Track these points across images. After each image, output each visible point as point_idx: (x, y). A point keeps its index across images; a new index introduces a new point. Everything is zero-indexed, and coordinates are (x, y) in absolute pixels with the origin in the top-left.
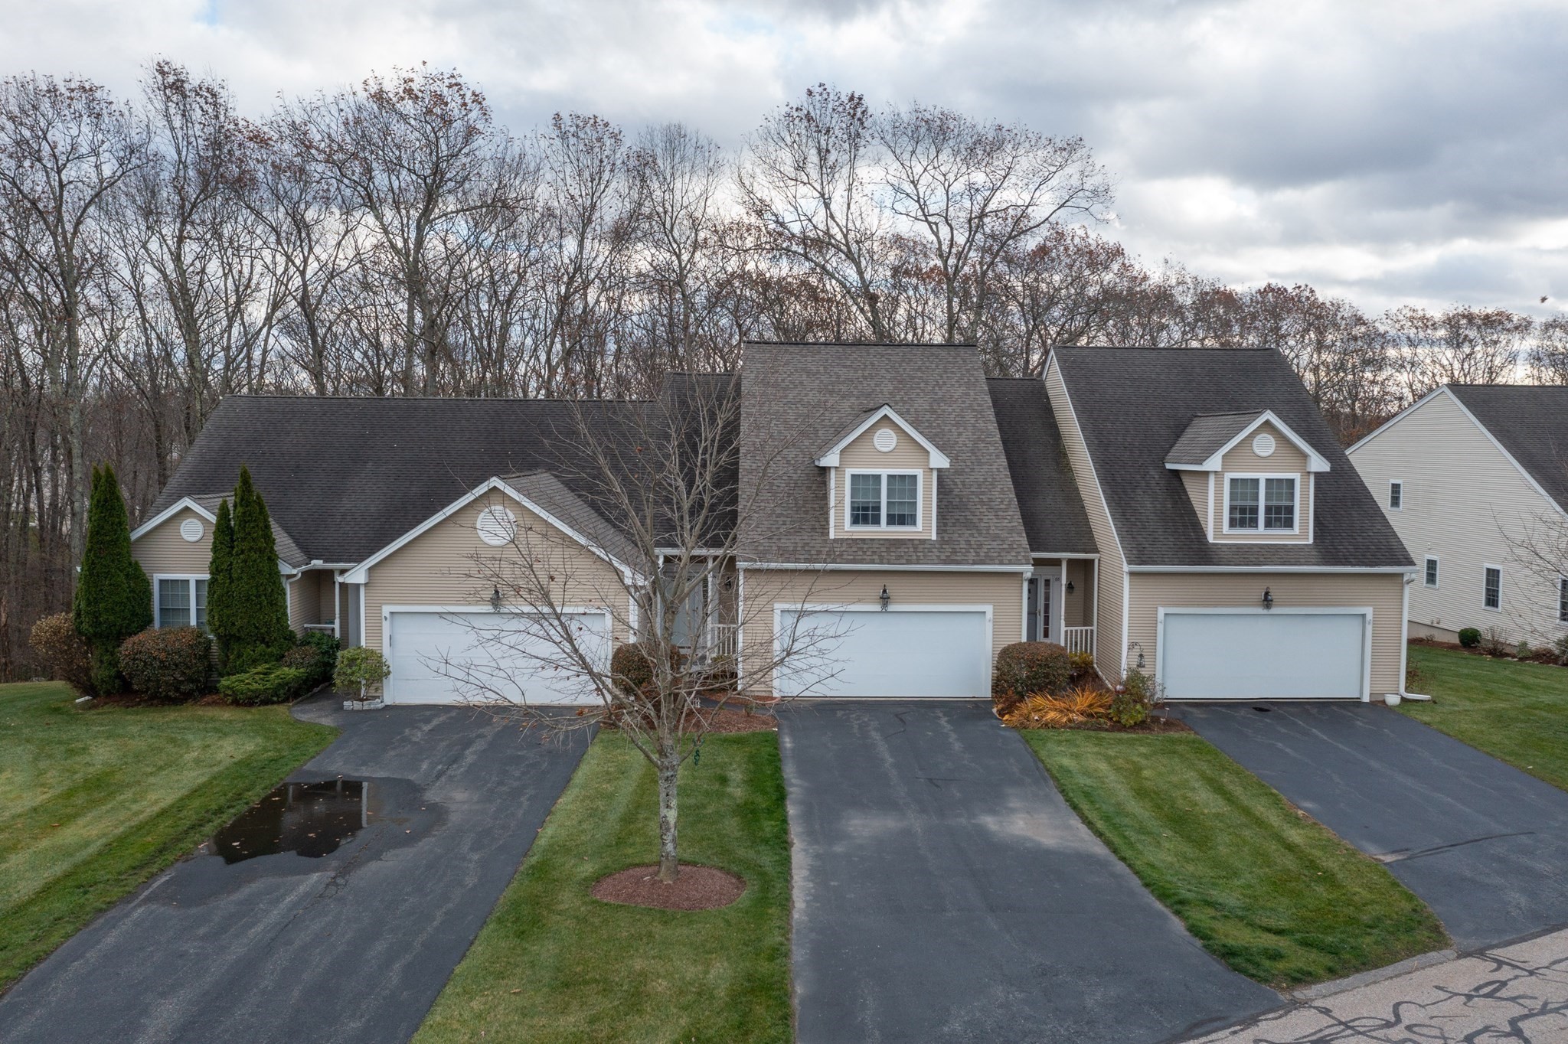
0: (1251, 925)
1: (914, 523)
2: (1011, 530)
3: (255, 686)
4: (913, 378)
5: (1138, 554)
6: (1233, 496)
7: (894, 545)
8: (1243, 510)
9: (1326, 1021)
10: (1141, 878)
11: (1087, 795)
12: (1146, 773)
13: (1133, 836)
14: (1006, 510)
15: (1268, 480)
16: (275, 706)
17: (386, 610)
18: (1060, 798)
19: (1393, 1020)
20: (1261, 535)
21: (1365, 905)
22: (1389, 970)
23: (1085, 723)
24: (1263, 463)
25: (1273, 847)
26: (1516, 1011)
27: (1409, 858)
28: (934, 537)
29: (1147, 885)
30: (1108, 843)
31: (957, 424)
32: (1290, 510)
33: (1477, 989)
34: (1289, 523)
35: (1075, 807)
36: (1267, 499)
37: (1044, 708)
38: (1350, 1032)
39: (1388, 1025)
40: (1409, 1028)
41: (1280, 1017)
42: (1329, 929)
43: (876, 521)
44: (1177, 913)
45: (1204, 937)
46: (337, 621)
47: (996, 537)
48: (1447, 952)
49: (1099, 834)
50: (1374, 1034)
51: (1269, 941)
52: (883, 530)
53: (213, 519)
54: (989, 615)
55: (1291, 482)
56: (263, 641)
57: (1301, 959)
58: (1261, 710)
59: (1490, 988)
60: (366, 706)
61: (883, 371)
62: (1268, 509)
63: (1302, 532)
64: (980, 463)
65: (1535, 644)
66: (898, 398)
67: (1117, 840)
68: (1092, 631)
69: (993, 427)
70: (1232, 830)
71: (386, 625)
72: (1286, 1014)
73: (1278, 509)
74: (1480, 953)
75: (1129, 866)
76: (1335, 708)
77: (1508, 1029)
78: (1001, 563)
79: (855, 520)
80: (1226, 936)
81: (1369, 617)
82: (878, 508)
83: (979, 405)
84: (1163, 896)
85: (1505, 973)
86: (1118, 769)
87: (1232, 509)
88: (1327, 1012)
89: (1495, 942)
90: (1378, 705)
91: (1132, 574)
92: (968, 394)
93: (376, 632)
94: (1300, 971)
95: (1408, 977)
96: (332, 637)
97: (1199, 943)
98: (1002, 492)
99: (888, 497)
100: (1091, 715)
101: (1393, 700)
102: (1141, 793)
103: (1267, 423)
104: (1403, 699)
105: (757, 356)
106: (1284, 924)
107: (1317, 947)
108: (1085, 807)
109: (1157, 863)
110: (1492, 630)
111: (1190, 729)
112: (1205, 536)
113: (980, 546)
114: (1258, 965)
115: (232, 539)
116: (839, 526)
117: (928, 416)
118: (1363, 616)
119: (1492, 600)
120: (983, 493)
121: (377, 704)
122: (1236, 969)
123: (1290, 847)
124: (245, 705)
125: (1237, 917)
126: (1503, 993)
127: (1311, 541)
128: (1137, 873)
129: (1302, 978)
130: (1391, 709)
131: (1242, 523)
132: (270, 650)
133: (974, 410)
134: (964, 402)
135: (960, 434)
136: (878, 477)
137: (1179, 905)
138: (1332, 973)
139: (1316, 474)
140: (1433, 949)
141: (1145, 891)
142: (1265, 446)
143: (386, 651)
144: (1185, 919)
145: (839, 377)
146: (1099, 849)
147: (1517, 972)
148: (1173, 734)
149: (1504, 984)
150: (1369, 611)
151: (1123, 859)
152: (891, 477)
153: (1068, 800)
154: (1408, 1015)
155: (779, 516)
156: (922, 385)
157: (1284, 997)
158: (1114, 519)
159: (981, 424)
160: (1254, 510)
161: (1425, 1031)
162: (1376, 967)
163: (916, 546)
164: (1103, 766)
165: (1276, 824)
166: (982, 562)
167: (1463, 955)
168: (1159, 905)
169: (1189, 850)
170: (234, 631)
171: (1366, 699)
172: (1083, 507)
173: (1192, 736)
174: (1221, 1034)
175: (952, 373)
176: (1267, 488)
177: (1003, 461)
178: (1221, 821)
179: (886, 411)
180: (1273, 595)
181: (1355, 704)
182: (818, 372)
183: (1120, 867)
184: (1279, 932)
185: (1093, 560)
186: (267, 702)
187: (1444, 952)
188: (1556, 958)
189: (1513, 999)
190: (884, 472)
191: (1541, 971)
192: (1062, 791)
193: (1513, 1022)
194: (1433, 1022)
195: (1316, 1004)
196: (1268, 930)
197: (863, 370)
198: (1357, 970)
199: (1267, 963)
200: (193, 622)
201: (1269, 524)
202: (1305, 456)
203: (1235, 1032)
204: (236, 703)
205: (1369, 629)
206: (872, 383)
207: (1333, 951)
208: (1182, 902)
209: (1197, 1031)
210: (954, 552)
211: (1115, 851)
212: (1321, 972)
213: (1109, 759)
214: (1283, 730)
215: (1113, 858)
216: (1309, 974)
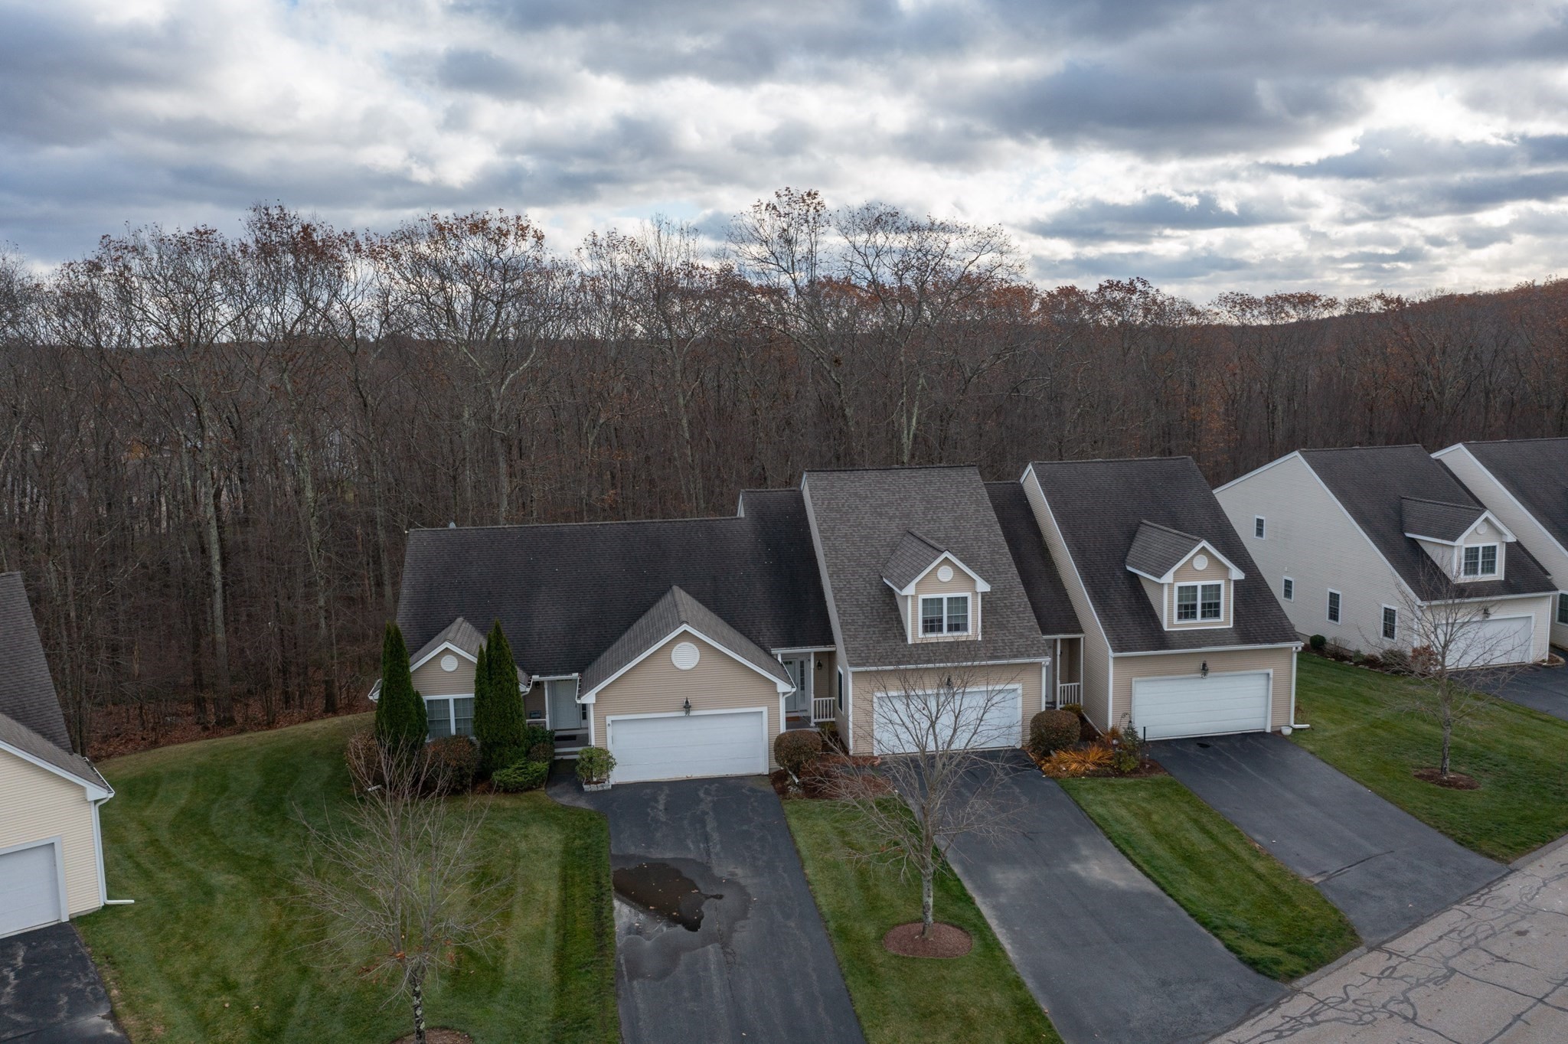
0: (1258, 941)
1: (966, 629)
2: (1031, 629)
3: (520, 779)
4: (937, 498)
5: (1120, 645)
6: (1180, 599)
7: (953, 646)
8: (1186, 607)
9: (1313, 1001)
10: (1187, 910)
11: (1128, 842)
12: (1155, 818)
13: (1171, 877)
14: (1024, 612)
15: (1203, 586)
16: (535, 792)
17: (609, 719)
18: (1109, 843)
19: (1345, 997)
20: (1199, 623)
21: (1313, 919)
22: (1335, 965)
23: (1098, 771)
24: (1201, 575)
25: (1250, 877)
26: (1404, 986)
27: (1328, 879)
28: (980, 639)
29: (1192, 915)
30: (1157, 883)
31: (976, 539)
32: (1217, 605)
33: (1382, 973)
34: (1217, 614)
35: (1124, 853)
36: (1202, 600)
37: (1069, 762)
38: (1326, 1007)
39: (1344, 1001)
40: (1354, 1001)
41: (1290, 1001)
42: (1299, 941)
43: (940, 630)
44: (1216, 935)
45: (1237, 953)
46: (547, 716)
47: (1021, 636)
48: (1363, 949)
49: (1148, 876)
50: (1338, 1007)
51: (1271, 952)
52: (946, 636)
53: (475, 660)
54: (1020, 691)
55: (1219, 586)
56: (515, 743)
57: (1292, 963)
58: (1203, 746)
59: (1389, 971)
60: (600, 787)
61: (913, 493)
62: (1203, 606)
63: (1225, 620)
64: (999, 573)
65: (1366, 651)
66: (929, 517)
67: (1161, 880)
68: (1079, 686)
69: (1002, 540)
70: (1222, 865)
71: (609, 730)
72: (1292, 998)
73: (1210, 605)
74: (1378, 947)
75: (1176, 900)
76: (1249, 740)
77: (1402, 998)
78: (1029, 656)
79: (926, 630)
80: (1248, 950)
81: (1271, 676)
82: (941, 620)
83: (988, 520)
84: (1204, 924)
85: (1394, 961)
86: (1136, 815)
87: (1180, 606)
88: (1311, 995)
89: (1385, 938)
90: (1277, 734)
91: (1115, 658)
92: (978, 511)
93: (602, 734)
94: (1293, 971)
95: (1346, 967)
96: (544, 728)
97: (1234, 956)
98: (1018, 597)
99: (948, 613)
100: (1099, 765)
101: (1287, 731)
102: (1158, 836)
103: (1203, 548)
104: (1294, 730)
105: (819, 483)
106: (1275, 938)
107: (1298, 954)
108: (1130, 852)
109: (1191, 897)
110: (1335, 640)
111: (1165, 770)
112: (1162, 627)
113: (1012, 643)
114: (1270, 969)
115: (490, 674)
116: (915, 633)
117: (954, 533)
118: (1268, 674)
119: (1334, 615)
120: (1005, 599)
121: (608, 786)
122: (1258, 972)
123: (1260, 877)
124: (512, 792)
125: (1249, 935)
126: (1396, 975)
127: (1231, 626)
128: (1182, 906)
129: (1293, 975)
130: (1285, 737)
131: (1186, 616)
132: (520, 749)
133: (986, 526)
134: (977, 518)
135: (980, 547)
136: (941, 600)
137: (1215, 930)
138: (1309, 970)
139: (1235, 581)
140: (1355, 947)
141: (1192, 920)
142: (1201, 563)
143: (610, 748)
144: (1222, 939)
145: (882, 500)
146: (1152, 888)
147: (1401, 959)
148: (1158, 776)
149: (1395, 968)
150: (1271, 671)
151: (1170, 895)
152: (949, 599)
153: (1117, 846)
154: (1354, 994)
155: (869, 627)
156: (944, 504)
157: (1287, 987)
158: (1098, 615)
159: (993, 538)
160: (1194, 607)
161: (1362, 1003)
162: (1329, 963)
163: (969, 644)
164: (1123, 812)
165: (1246, 857)
166: (1015, 656)
167: (1371, 949)
168: (1203, 930)
169: (1204, 884)
170: (497, 739)
171: (1269, 730)
172: (1067, 595)
173: (1169, 778)
174: (1265, 1014)
175: (964, 492)
176: (1202, 591)
177: (1014, 570)
178: (1214, 858)
179: (947, 554)
180: (1209, 665)
181: (1261, 735)
182: (867, 497)
183: (1170, 902)
184: (1274, 945)
185: (1079, 639)
186: (530, 789)
187: (1360, 948)
188: (1418, 947)
189: (1401, 978)
190: (945, 596)
191: (1412, 958)
192: (1110, 838)
193: (1404, 993)
194: (1366, 997)
195: (1305, 990)
196: (1269, 944)
197: (899, 492)
198: (1320, 967)
199: (1275, 968)
200: (453, 731)
201: (1204, 615)
202: (1227, 569)
203: (1271, 1013)
204: (506, 791)
205: (1271, 682)
206: (908, 505)
207: (1304, 955)
208: (1216, 928)
209: (1252, 1013)
210: (995, 649)
211: (1163, 889)
212: (1302, 970)
213: (1126, 806)
214: (1225, 768)
215: (1163, 894)
216: (1297, 972)
